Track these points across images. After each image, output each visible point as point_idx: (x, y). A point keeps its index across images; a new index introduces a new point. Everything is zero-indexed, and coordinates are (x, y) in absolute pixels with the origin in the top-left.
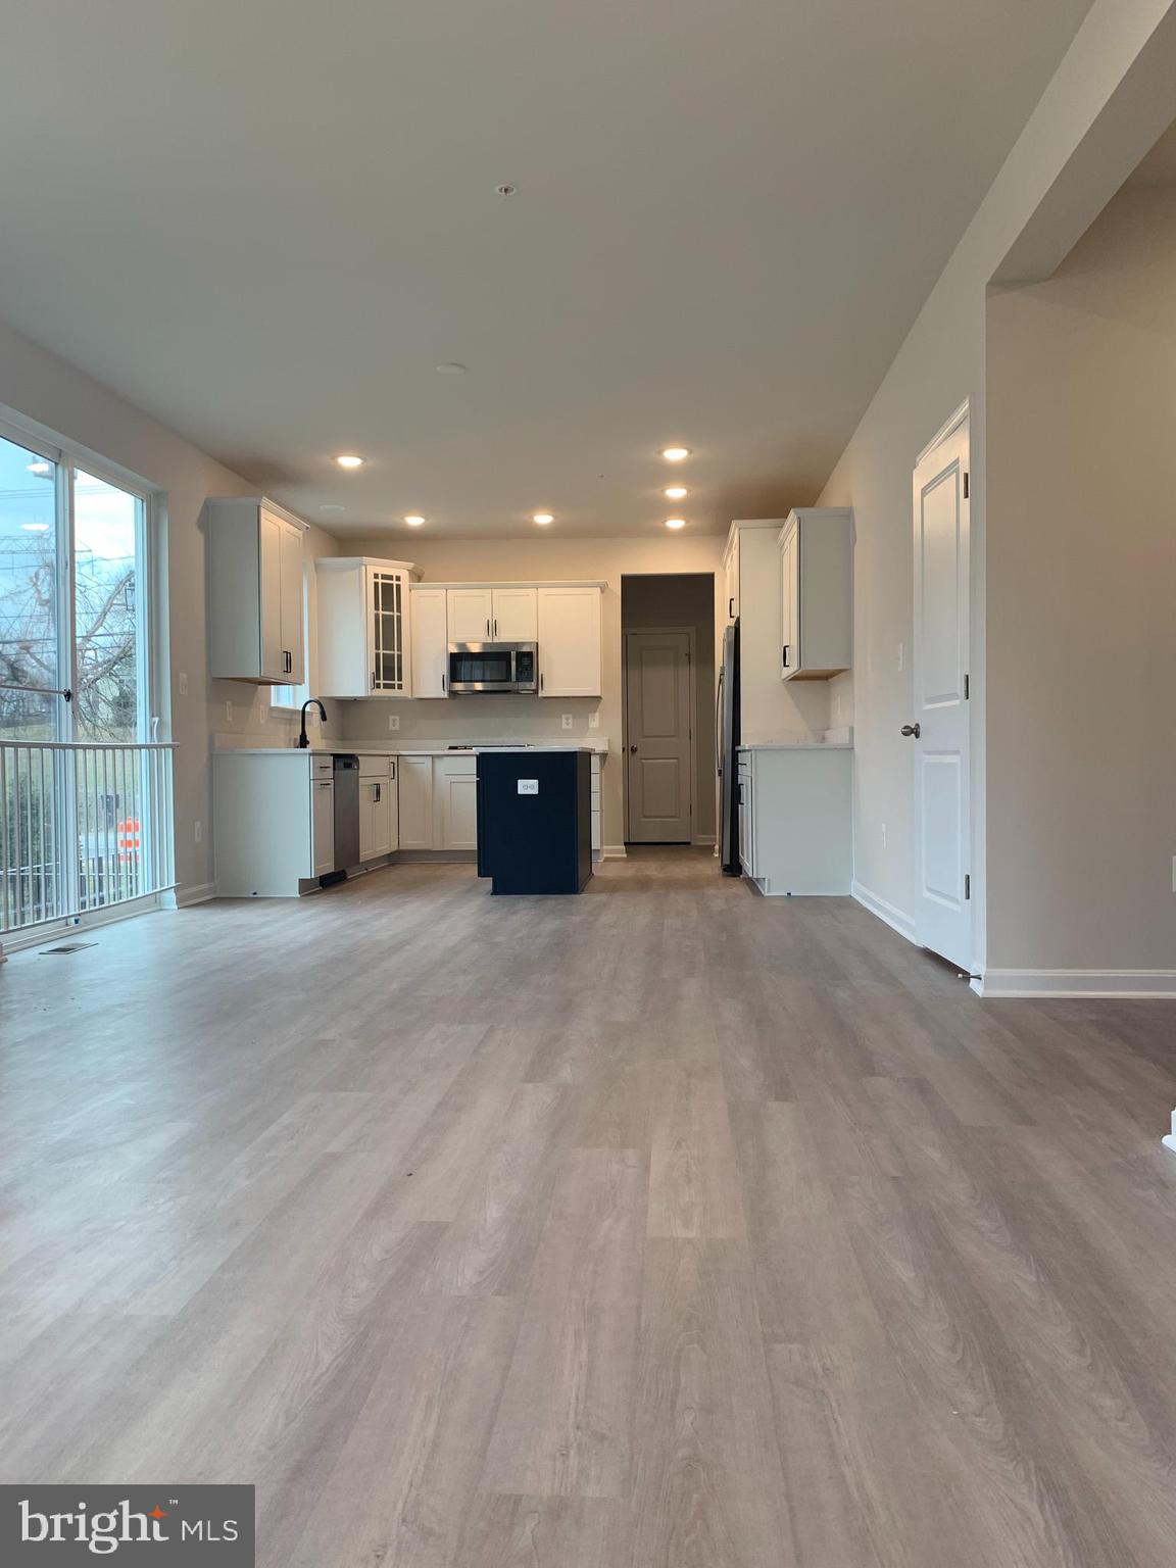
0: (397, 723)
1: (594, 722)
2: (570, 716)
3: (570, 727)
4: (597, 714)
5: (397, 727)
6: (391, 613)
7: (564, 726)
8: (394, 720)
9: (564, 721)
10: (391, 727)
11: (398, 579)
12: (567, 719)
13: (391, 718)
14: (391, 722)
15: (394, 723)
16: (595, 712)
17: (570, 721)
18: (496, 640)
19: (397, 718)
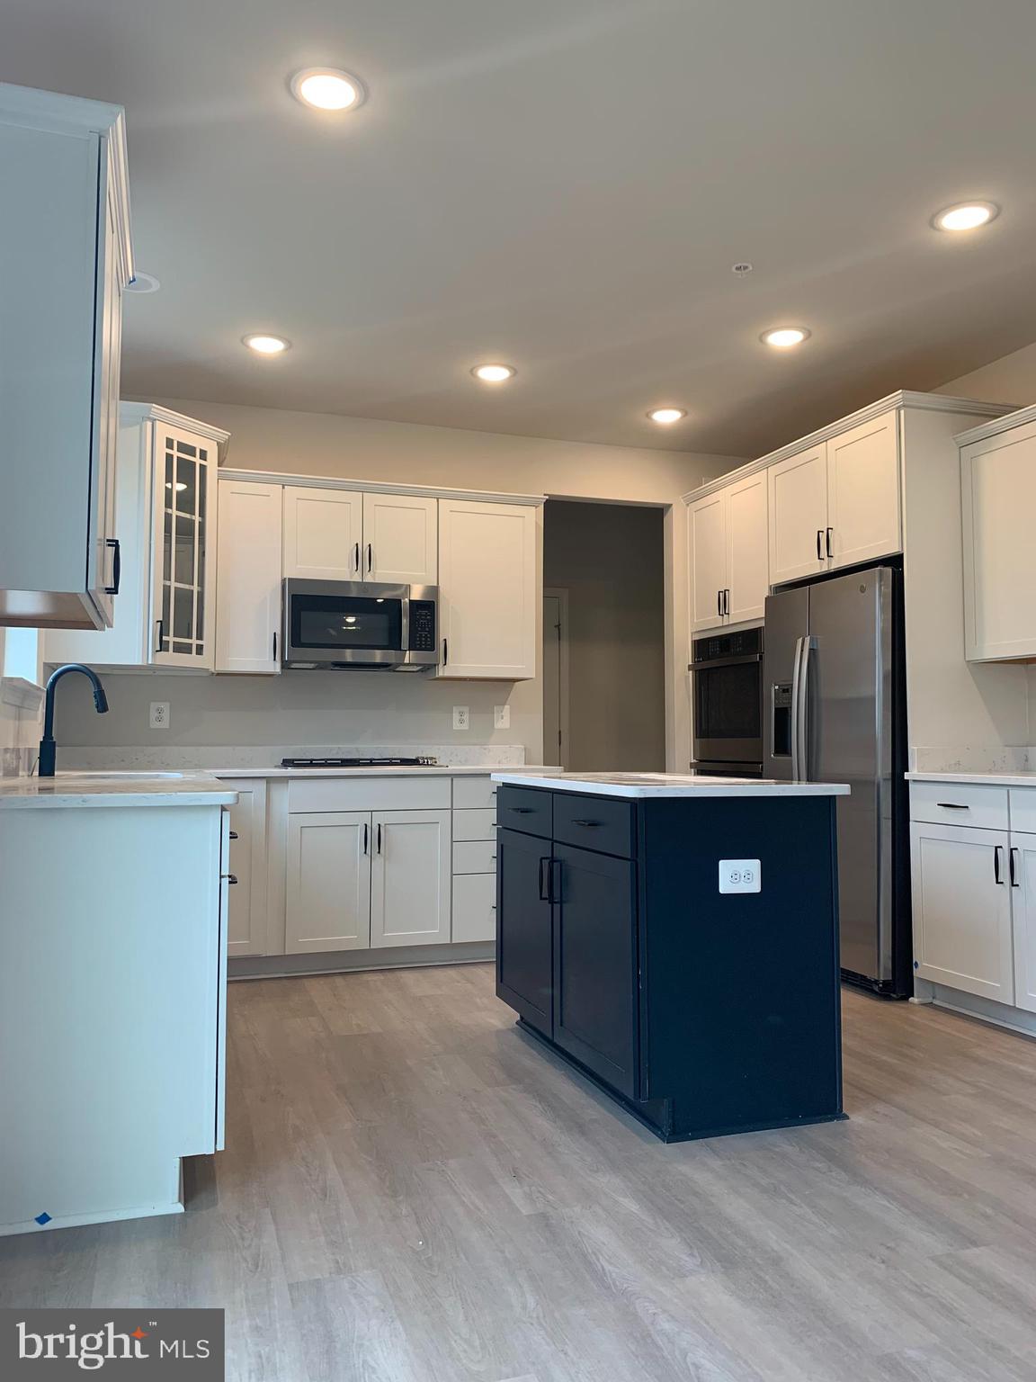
0: (166, 715)
1: (503, 720)
2: (466, 709)
3: (465, 726)
4: (507, 707)
5: (165, 724)
6: (188, 516)
7: (456, 726)
8: (160, 711)
9: (456, 716)
10: (155, 725)
11: (203, 455)
12: (461, 714)
13: (154, 706)
14: (154, 714)
15: (160, 716)
16: (504, 704)
17: (466, 717)
18: (369, 579)
19: (165, 706)
